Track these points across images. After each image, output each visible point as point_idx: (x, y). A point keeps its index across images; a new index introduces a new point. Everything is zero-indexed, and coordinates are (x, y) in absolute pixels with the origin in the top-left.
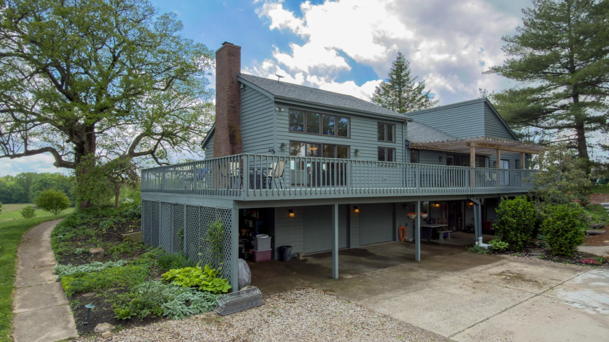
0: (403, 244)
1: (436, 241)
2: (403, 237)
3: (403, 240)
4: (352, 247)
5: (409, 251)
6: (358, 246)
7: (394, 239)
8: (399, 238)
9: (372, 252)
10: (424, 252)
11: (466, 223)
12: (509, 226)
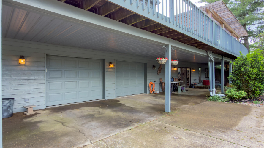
0: (152, 96)
1: (176, 93)
2: (152, 90)
3: (152, 92)
4: (106, 99)
5: (159, 101)
6: (113, 98)
7: (146, 92)
8: (149, 91)
9: (122, 103)
10: (174, 102)
11: (191, 82)
12: (248, 76)
